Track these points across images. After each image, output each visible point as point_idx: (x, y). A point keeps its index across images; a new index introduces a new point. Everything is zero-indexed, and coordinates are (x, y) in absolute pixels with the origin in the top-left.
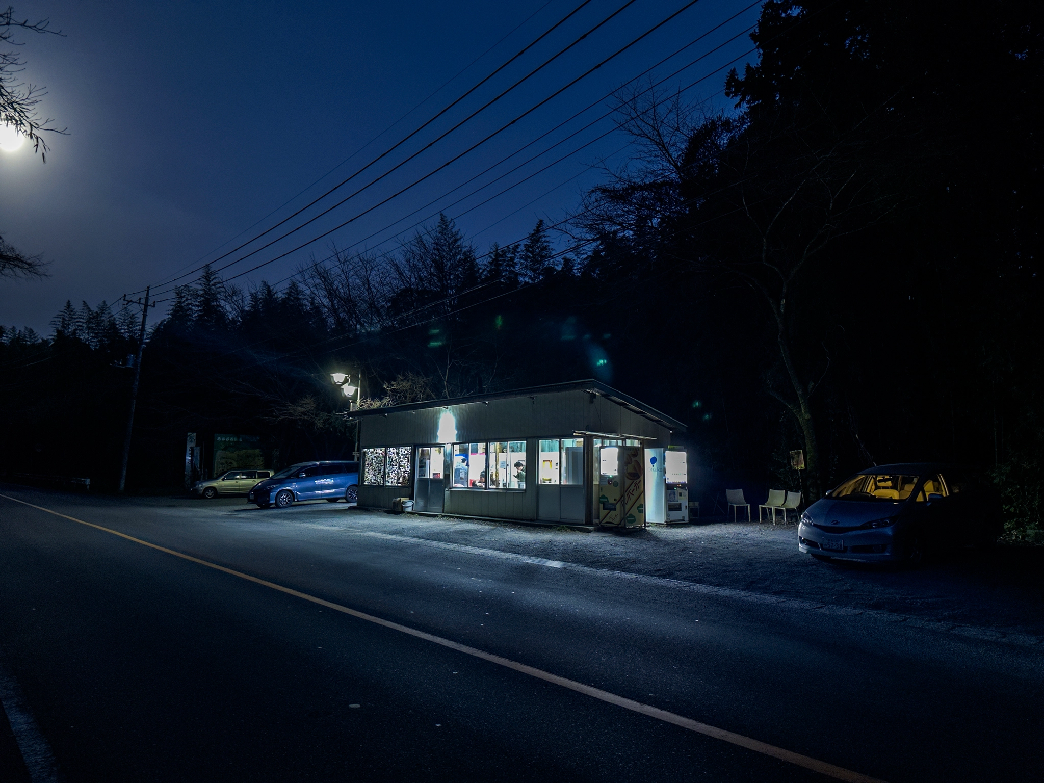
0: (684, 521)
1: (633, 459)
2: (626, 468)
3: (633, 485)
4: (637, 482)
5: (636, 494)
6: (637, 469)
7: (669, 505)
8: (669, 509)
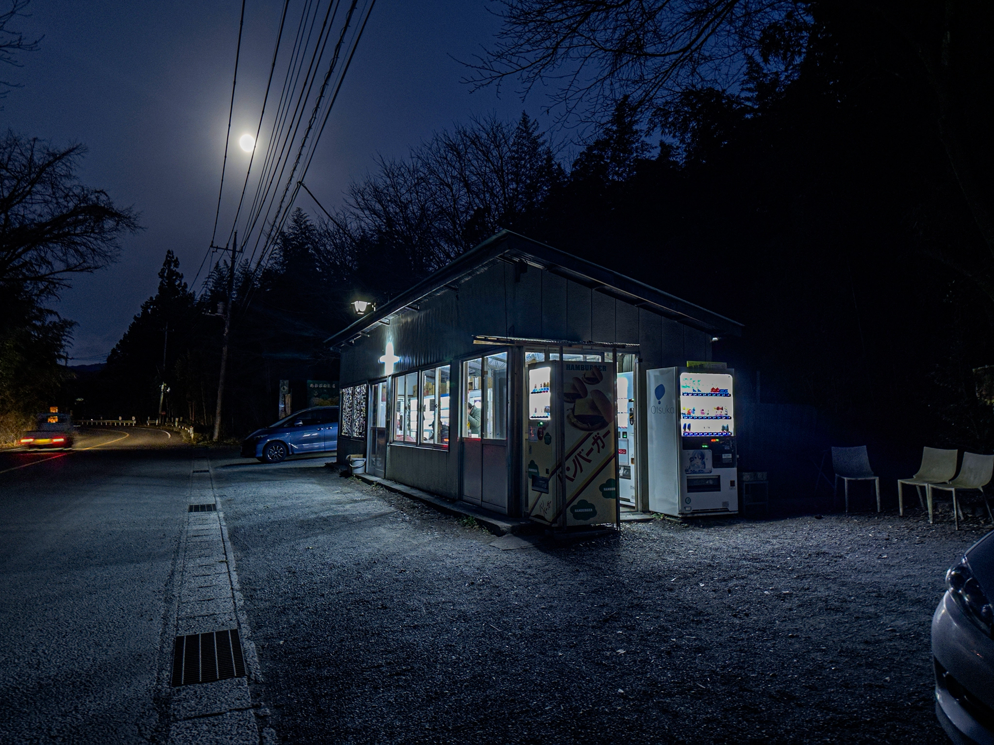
0: (728, 511)
1: (590, 388)
2: (568, 406)
3: (590, 440)
4: (601, 436)
5: (597, 458)
6: (600, 408)
7: (688, 480)
8: (689, 487)
